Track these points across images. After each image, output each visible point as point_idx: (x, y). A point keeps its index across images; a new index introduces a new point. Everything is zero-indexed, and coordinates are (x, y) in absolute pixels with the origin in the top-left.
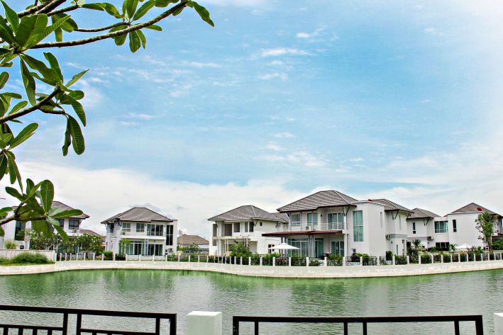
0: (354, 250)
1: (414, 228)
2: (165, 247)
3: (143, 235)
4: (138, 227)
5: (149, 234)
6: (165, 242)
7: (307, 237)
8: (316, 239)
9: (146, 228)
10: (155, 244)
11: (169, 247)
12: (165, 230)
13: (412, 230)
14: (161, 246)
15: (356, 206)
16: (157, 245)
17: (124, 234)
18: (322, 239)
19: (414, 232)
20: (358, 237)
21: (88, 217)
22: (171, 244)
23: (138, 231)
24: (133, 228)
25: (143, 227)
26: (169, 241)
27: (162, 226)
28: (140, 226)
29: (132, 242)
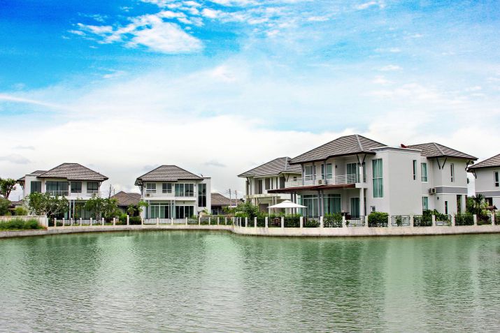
0: (374, 208)
1: (497, 180)
2: (197, 209)
3: (170, 197)
4: (164, 187)
5: (176, 195)
6: (197, 203)
7: (316, 193)
8: (329, 195)
9: (173, 188)
10: (184, 205)
11: (202, 208)
12: (196, 190)
13: (494, 182)
14: (192, 208)
15: (374, 154)
16: (187, 207)
17: (148, 195)
18: (339, 195)
19: (497, 185)
20: (378, 192)
21: (107, 179)
22: (205, 205)
23: (164, 191)
24: (159, 188)
25: (170, 187)
26: (202, 202)
27: (192, 185)
28: (167, 186)
29: (158, 204)
